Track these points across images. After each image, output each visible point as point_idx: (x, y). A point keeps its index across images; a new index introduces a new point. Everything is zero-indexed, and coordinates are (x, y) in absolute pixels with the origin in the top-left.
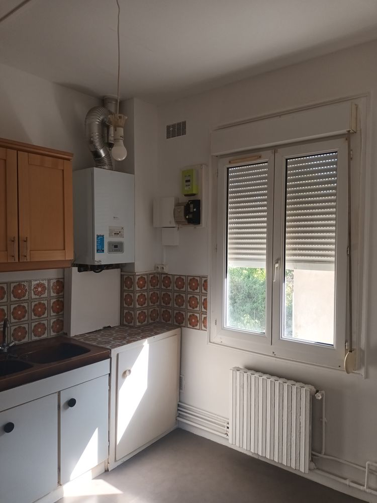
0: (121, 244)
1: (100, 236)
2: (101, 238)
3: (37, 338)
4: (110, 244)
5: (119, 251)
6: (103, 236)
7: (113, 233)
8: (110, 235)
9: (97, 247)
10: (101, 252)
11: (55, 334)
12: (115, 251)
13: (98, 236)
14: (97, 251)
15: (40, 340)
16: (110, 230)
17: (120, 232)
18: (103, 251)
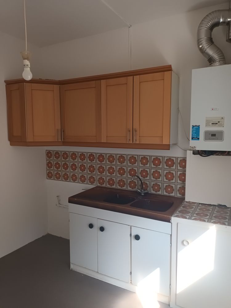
0: (221, 133)
1: (196, 126)
2: (197, 129)
3: (167, 194)
4: (206, 133)
5: (217, 139)
6: (199, 126)
7: (211, 124)
8: (207, 125)
9: (192, 135)
10: (196, 140)
11: (181, 196)
12: (213, 139)
13: (193, 126)
14: (192, 138)
15: (170, 196)
16: (207, 120)
17: (219, 122)
18: (198, 139)
